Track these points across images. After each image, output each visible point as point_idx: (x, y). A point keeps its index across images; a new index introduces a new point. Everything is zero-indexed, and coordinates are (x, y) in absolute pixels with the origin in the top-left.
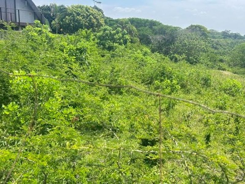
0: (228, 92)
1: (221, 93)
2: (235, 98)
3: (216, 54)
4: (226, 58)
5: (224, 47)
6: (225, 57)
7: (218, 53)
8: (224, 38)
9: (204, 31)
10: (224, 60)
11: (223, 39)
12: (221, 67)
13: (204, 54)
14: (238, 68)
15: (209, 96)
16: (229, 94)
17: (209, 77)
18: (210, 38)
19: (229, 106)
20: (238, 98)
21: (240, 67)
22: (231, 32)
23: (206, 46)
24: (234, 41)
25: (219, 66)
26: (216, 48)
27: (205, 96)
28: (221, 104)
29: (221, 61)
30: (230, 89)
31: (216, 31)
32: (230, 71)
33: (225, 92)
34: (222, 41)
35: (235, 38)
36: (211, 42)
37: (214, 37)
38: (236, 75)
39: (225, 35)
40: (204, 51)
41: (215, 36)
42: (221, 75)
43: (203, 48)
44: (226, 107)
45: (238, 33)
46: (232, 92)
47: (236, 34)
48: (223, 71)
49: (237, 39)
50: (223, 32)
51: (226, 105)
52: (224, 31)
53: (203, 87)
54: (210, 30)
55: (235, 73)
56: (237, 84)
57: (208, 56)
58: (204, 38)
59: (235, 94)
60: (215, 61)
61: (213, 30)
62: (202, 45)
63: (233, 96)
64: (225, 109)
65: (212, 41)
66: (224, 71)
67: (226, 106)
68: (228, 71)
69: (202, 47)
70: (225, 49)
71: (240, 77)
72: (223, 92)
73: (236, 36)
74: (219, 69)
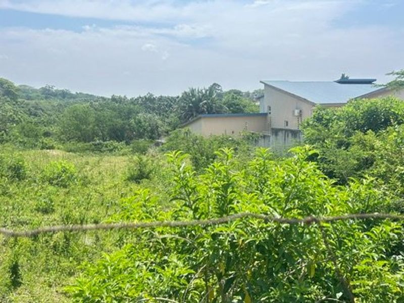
0: (55, 182)
1: (43, 186)
2: (68, 190)
3: (36, 124)
4: (54, 129)
5: (48, 112)
6: (51, 127)
7: (40, 123)
8: (46, 98)
9: (9, 88)
10: (51, 132)
11: (45, 100)
12: (46, 144)
13: (15, 125)
14: (74, 142)
15: (24, 195)
16: (57, 184)
17: (21, 163)
18: (23, 100)
19: (58, 205)
20: (73, 189)
21: (77, 140)
22: (55, 88)
23: (16, 113)
24: (62, 103)
25: (43, 143)
26: (35, 115)
27: (16, 197)
28: (45, 204)
29: (47, 134)
30: (58, 177)
31: (31, 87)
32: (61, 149)
33: (51, 184)
34: (44, 103)
35: (64, 97)
36: (25, 106)
37: (29, 98)
38: (71, 153)
39: (47, 93)
40: (13, 121)
41: (30, 95)
42: (46, 156)
43: (11, 116)
44: (54, 208)
45: (67, 89)
46: (61, 181)
47: (63, 91)
48: (48, 151)
49: (66, 98)
50: (43, 88)
51: (53, 204)
52: (44, 86)
53: (12, 182)
54: (21, 86)
55: (69, 152)
56: (68, 168)
57: (23, 128)
58: (8, 99)
59: (68, 183)
60: (37, 135)
61: (25, 86)
62: (7, 111)
63: (65, 187)
64: (53, 211)
65: (28, 104)
66: (51, 150)
67: (53, 206)
68: (59, 149)
69: (9, 114)
70: (49, 115)
71: (77, 156)
72: (47, 183)
73: (64, 95)
74: (42, 148)
